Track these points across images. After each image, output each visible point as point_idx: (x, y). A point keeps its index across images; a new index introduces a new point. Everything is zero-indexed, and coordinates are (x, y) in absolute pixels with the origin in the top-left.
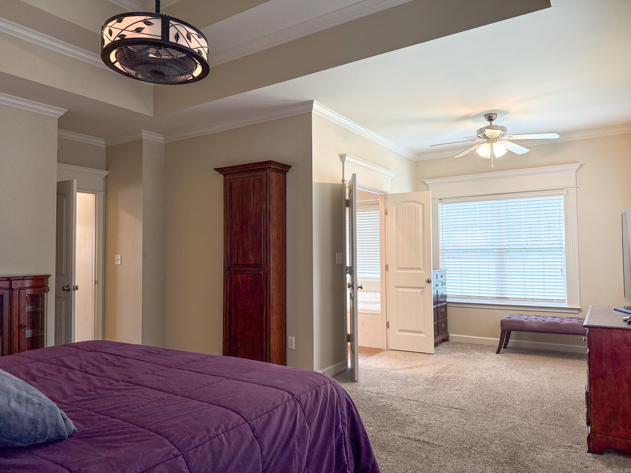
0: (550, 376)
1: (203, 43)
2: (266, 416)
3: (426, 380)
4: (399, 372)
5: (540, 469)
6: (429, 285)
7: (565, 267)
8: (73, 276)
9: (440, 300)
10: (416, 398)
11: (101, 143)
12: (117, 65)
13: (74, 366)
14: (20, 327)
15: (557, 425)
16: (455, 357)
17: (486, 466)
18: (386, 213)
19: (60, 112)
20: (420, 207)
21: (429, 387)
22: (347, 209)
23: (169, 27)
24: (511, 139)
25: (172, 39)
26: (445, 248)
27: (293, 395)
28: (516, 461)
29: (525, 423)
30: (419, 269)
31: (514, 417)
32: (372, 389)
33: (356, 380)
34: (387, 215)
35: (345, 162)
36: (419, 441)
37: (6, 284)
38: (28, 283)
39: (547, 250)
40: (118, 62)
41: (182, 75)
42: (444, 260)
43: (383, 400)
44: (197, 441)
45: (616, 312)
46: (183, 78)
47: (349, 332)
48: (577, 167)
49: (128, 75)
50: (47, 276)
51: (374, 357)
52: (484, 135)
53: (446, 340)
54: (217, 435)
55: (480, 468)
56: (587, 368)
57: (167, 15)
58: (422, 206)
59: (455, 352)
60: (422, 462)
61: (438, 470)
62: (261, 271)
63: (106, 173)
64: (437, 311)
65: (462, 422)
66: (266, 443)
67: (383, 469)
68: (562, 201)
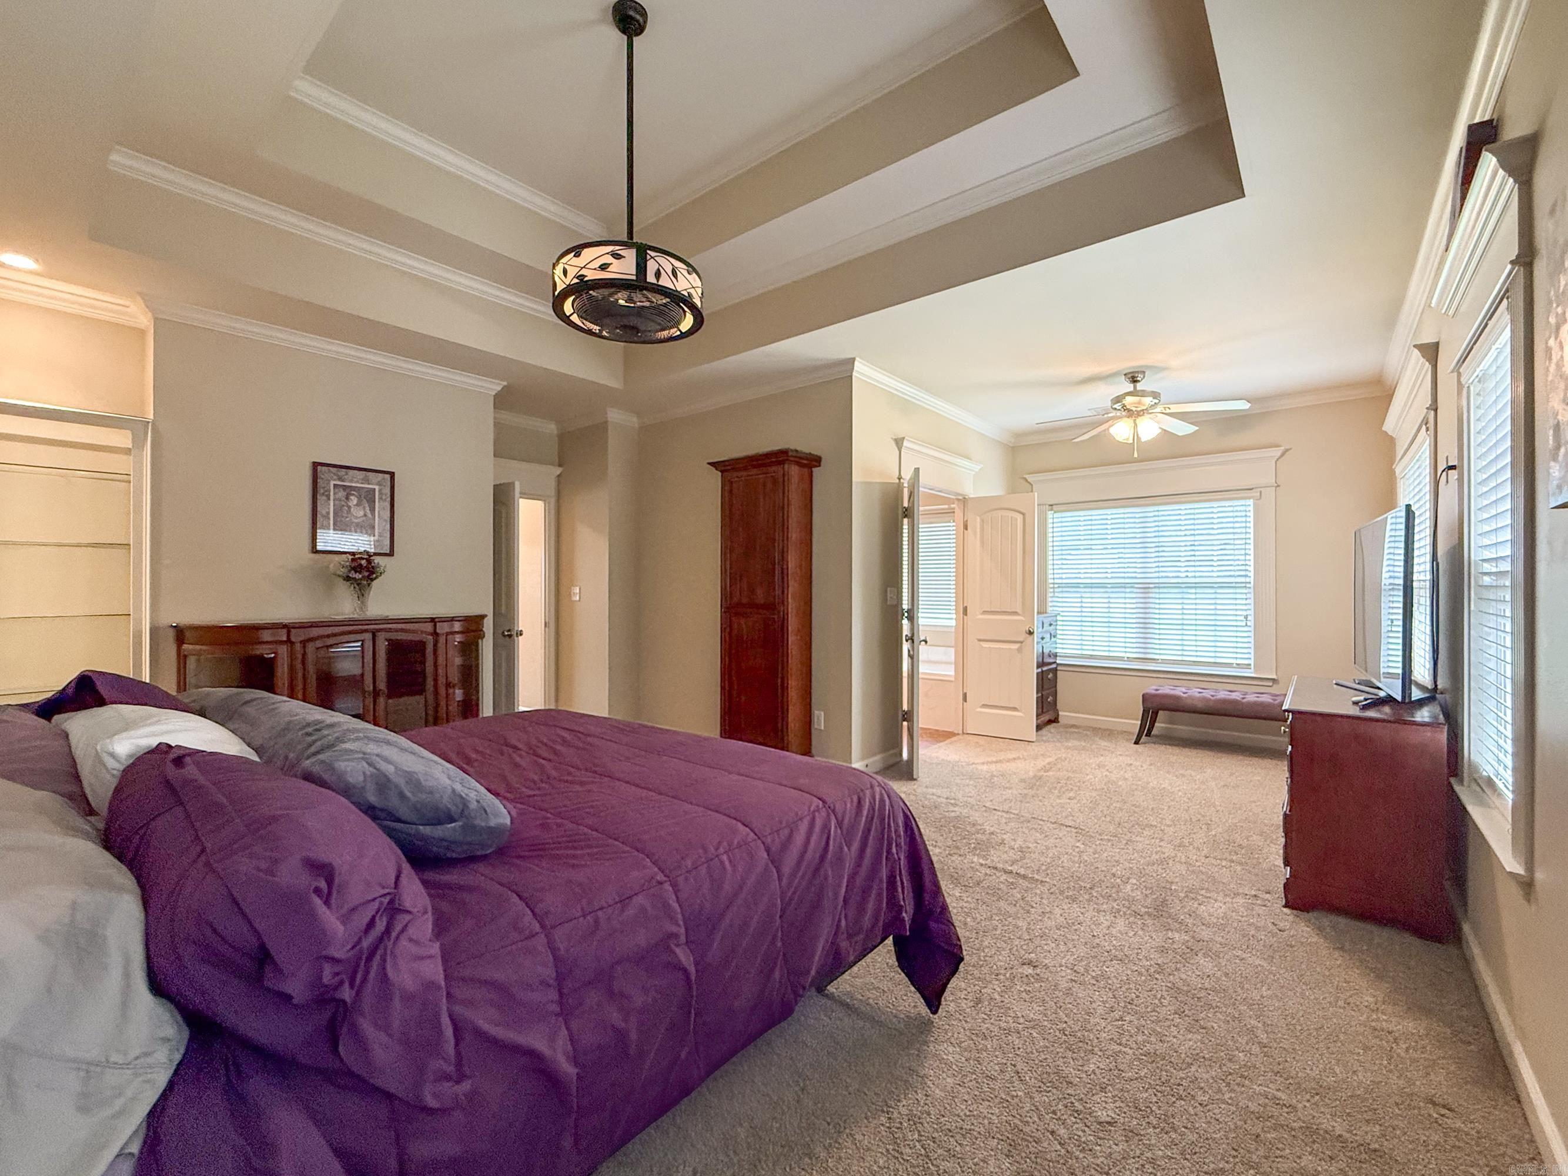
0: (1222, 783)
1: (695, 280)
2: (787, 831)
3: (1023, 781)
4: (980, 767)
5: (1204, 927)
6: (1030, 638)
7: (1252, 612)
8: (516, 613)
9: (1047, 660)
10: (1006, 808)
11: (551, 428)
12: (575, 318)
13: (520, 746)
14: (448, 685)
15: (1232, 861)
16: (1068, 748)
17: (1115, 917)
18: (966, 527)
19: (495, 386)
20: (1020, 517)
21: (1026, 791)
22: (906, 521)
23: (646, 261)
24: (1168, 411)
25: (651, 278)
26: (1056, 581)
27: (824, 802)
28: (1164, 913)
29: (1179, 854)
30: (1015, 613)
31: (1162, 844)
32: (939, 792)
33: (915, 777)
34: (967, 529)
35: (903, 450)
36: (1011, 872)
37: (429, 627)
38: (457, 626)
39: (1223, 586)
40: (575, 315)
41: (663, 330)
42: (1054, 599)
43: (956, 809)
44: (689, 863)
45: (1339, 687)
46: (665, 334)
47: (905, 707)
48: (1279, 454)
49: (590, 332)
50: (483, 617)
51: (942, 744)
52: (1124, 406)
53: (1055, 720)
54: (717, 856)
55: (1107, 920)
56: (1287, 775)
57: (644, 242)
58: (1021, 516)
59: (1067, 740)
60: (1015, 905)
61: (1040, 918)
62: (774, 614)
63: (558, 471)
64: (1041, 678)
65: (1078, 847)
66: (786, 870)
67: (955, 911)
68: (1251, 508)
